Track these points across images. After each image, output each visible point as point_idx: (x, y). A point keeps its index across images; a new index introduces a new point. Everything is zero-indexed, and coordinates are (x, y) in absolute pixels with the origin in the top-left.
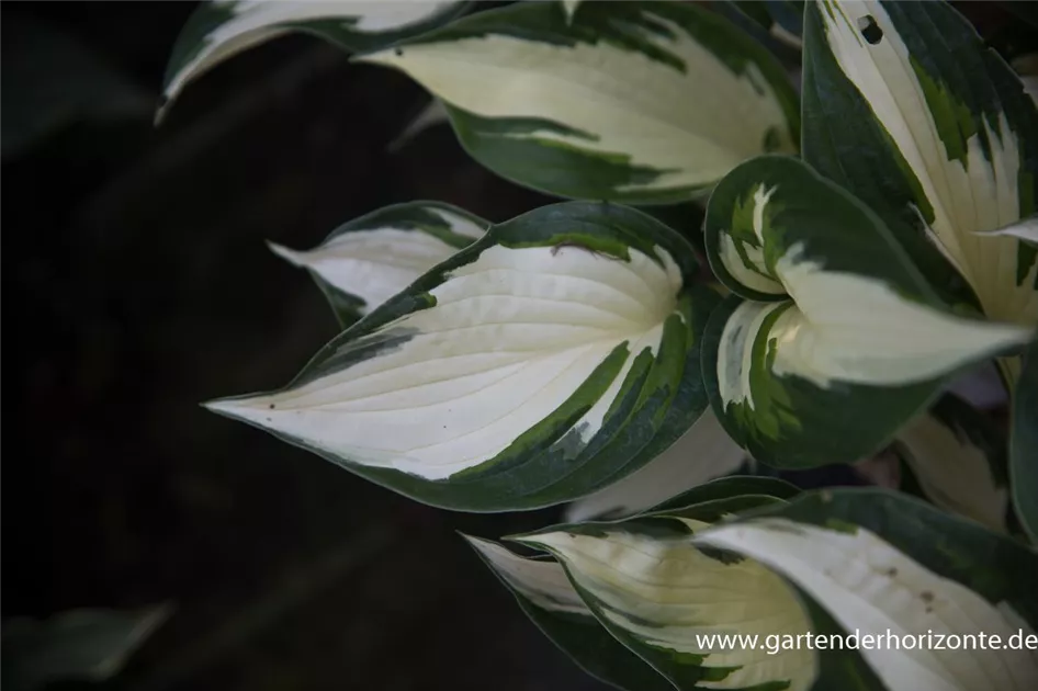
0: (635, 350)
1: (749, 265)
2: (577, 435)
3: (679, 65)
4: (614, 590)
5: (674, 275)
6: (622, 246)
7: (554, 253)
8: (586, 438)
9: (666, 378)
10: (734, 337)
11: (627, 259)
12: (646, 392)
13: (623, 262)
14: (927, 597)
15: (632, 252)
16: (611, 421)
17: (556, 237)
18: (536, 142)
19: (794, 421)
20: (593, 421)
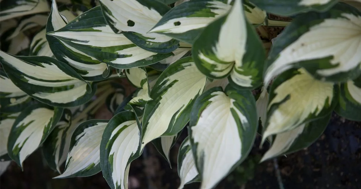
0: (232, 106)
1: (221, 71)
2: (245, 124)
3: (175, 81)
4: (285, 125)
5: (220, 93)
6: (207, 102)
7: (202, 117)
8: (246, 121)
9: (240, 98)
10: (238, 80)
11: (211, 102)
12: (242, 105)
13: (211, 103)
14: (303, 45)
15: (210, 100)
16: (245, 114)
17: (198, 115)
18: (177, 119)
19: (254, 63)
20: (243, 119)
